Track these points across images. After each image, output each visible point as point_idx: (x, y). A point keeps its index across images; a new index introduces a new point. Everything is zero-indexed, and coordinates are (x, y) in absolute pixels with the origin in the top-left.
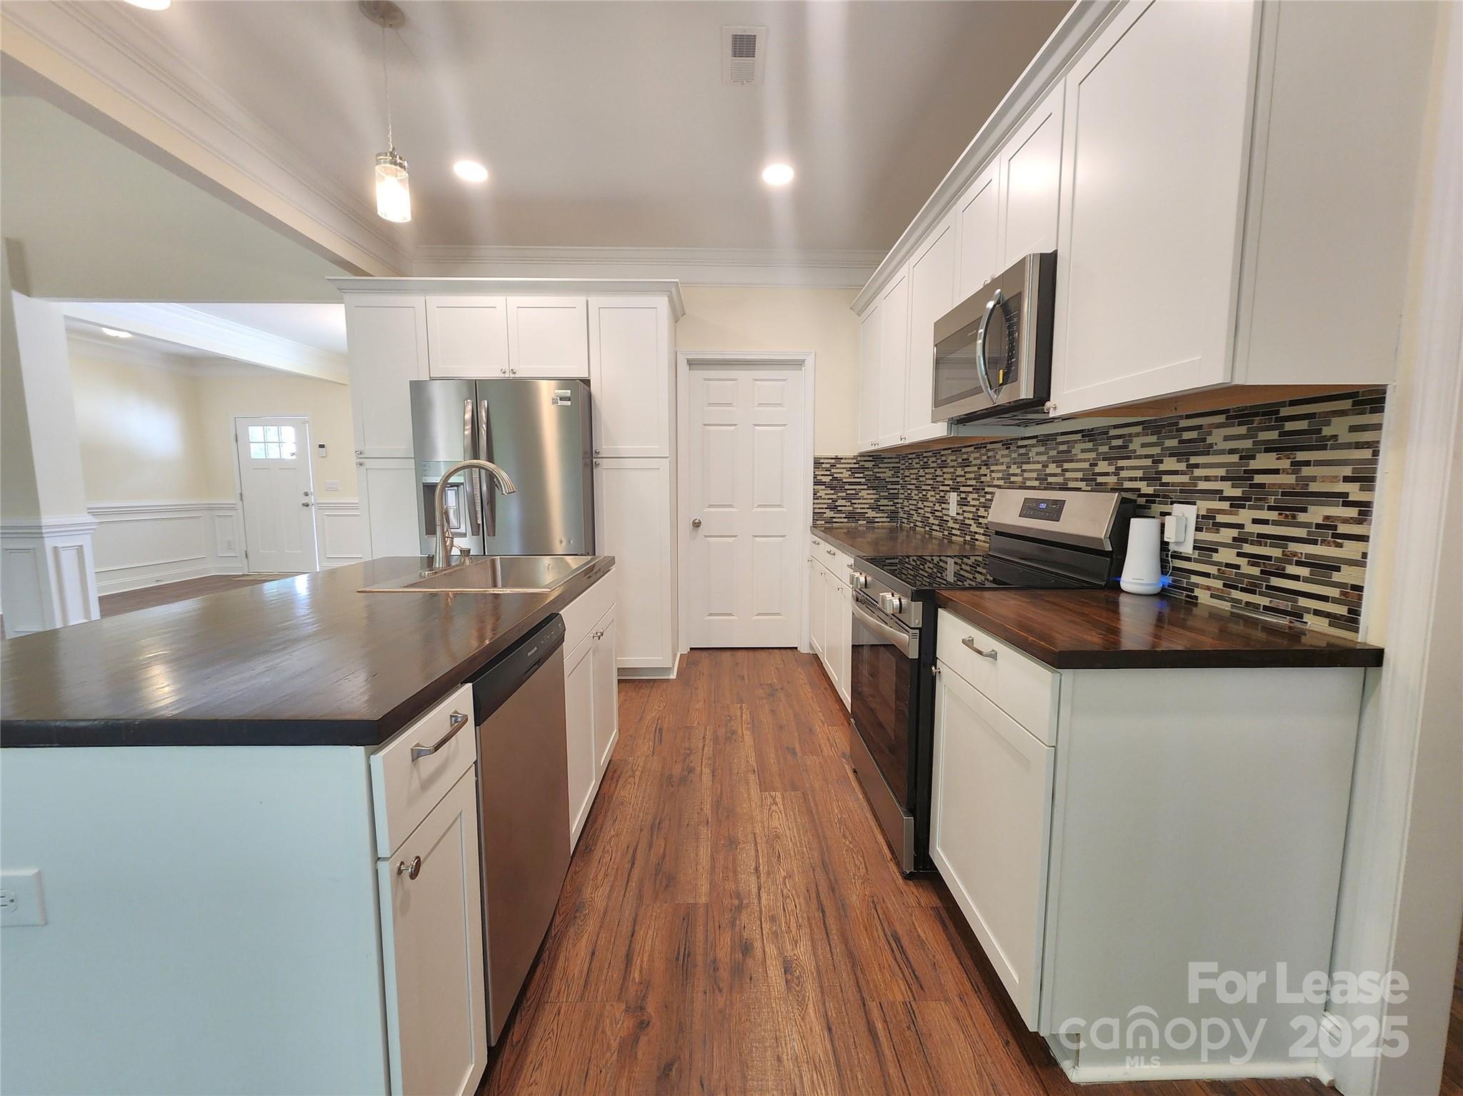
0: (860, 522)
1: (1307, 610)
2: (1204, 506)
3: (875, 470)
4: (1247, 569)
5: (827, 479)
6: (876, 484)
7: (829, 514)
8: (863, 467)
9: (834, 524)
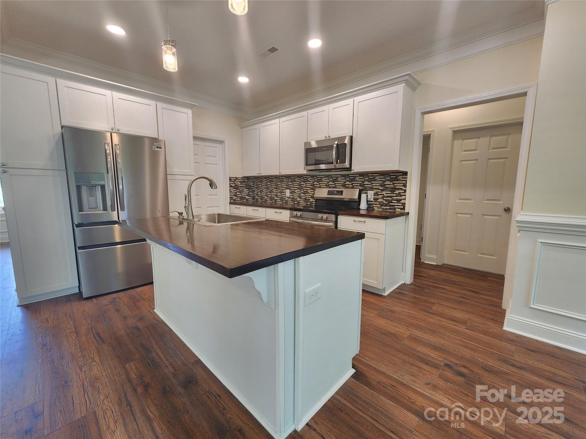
0: (244, 200)
1: (397, 208)
2: (375, 191)
3: (248, 182)
4: (385, 202)
5: (233, 185)
6: (248, 187)
8: (244, 181)
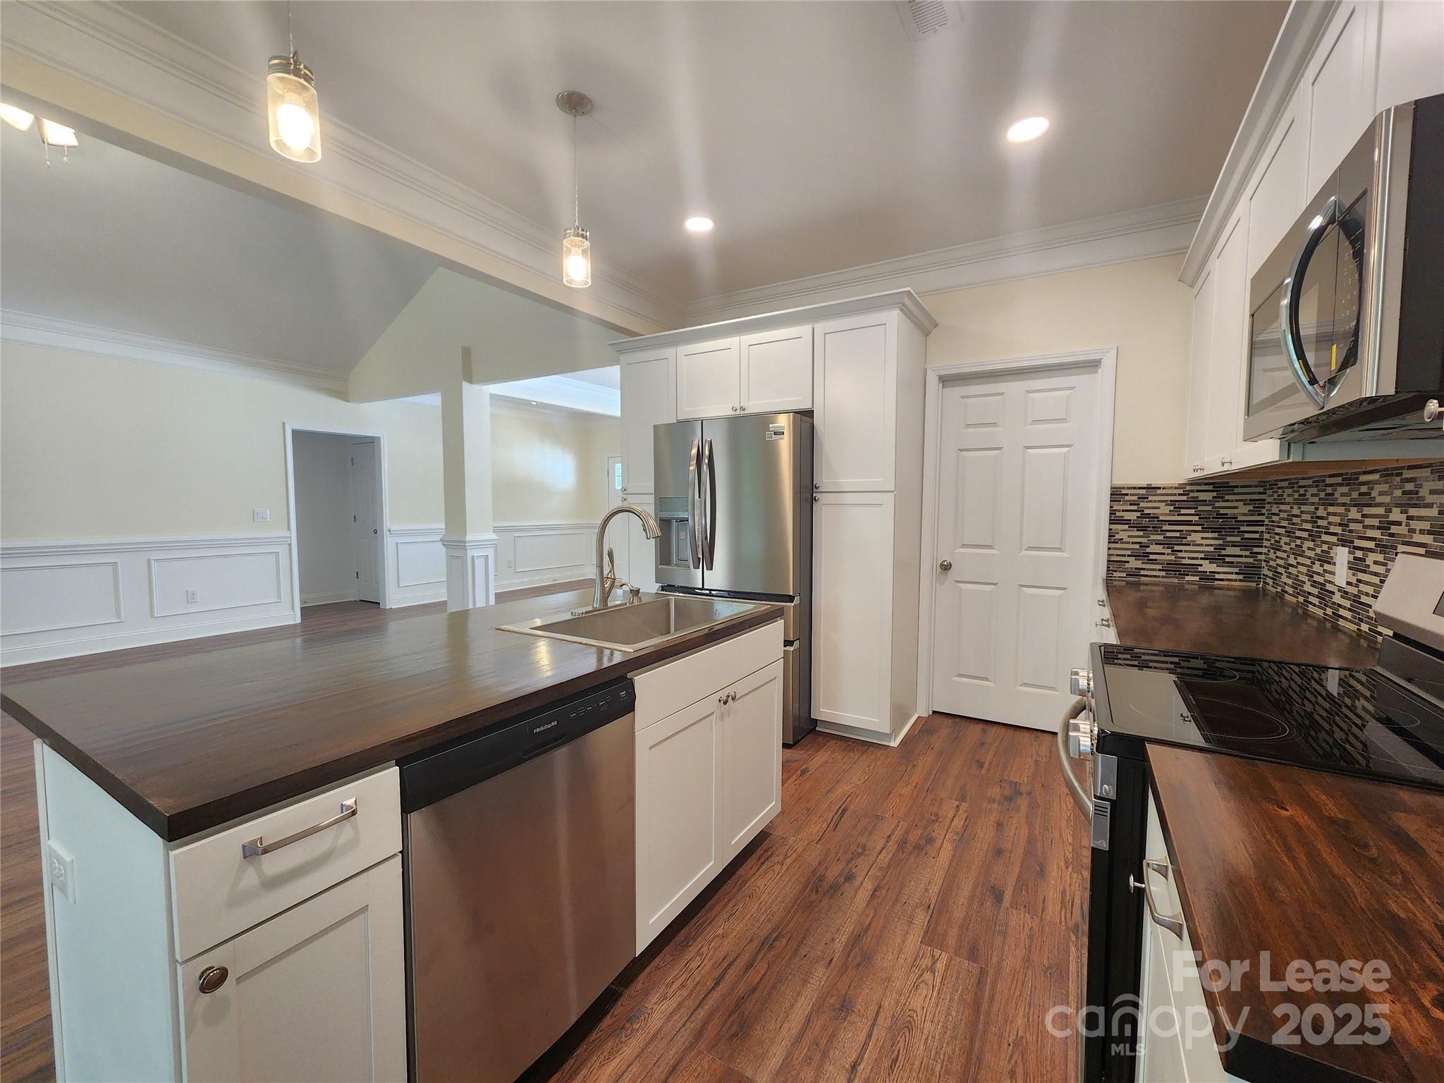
0: (1187, 578)
3: (1217, 504)
5: (1133, 516)
6: (1221, 525)
7: (1134, 563)
8: (1196, 500)
9: (1142, 578)
